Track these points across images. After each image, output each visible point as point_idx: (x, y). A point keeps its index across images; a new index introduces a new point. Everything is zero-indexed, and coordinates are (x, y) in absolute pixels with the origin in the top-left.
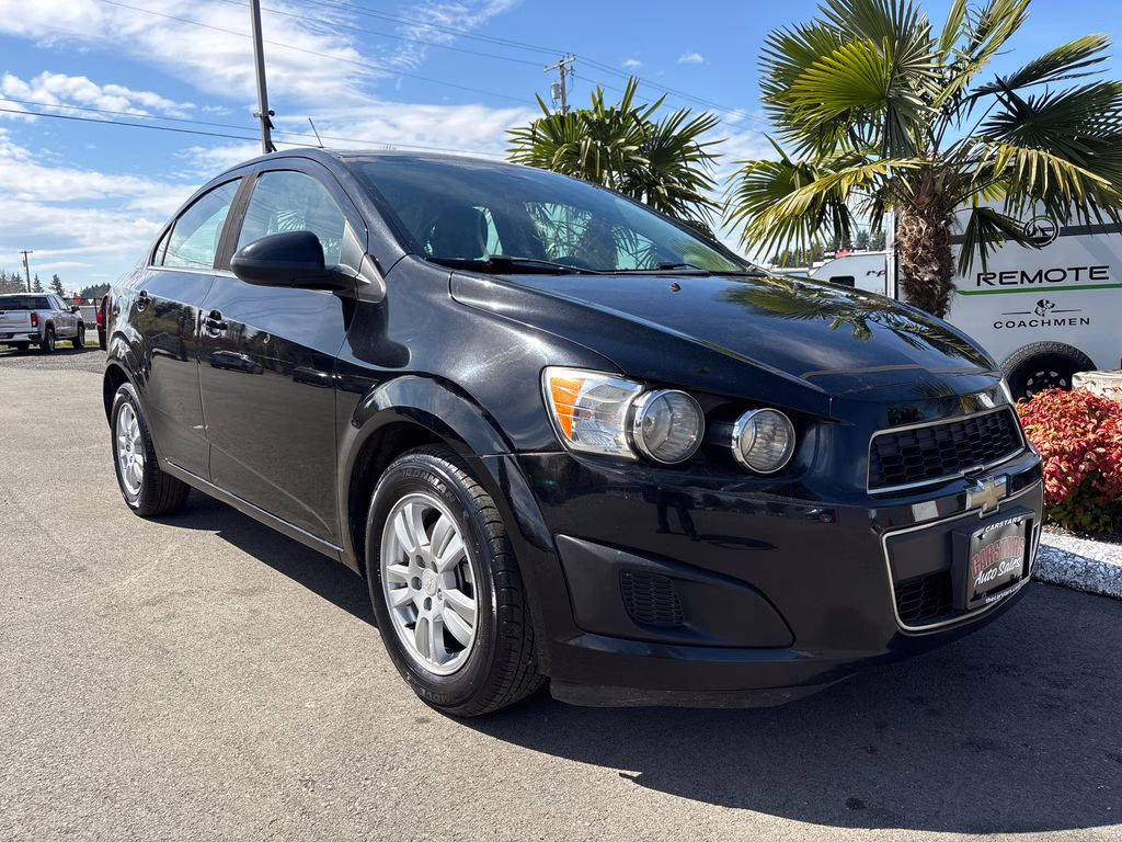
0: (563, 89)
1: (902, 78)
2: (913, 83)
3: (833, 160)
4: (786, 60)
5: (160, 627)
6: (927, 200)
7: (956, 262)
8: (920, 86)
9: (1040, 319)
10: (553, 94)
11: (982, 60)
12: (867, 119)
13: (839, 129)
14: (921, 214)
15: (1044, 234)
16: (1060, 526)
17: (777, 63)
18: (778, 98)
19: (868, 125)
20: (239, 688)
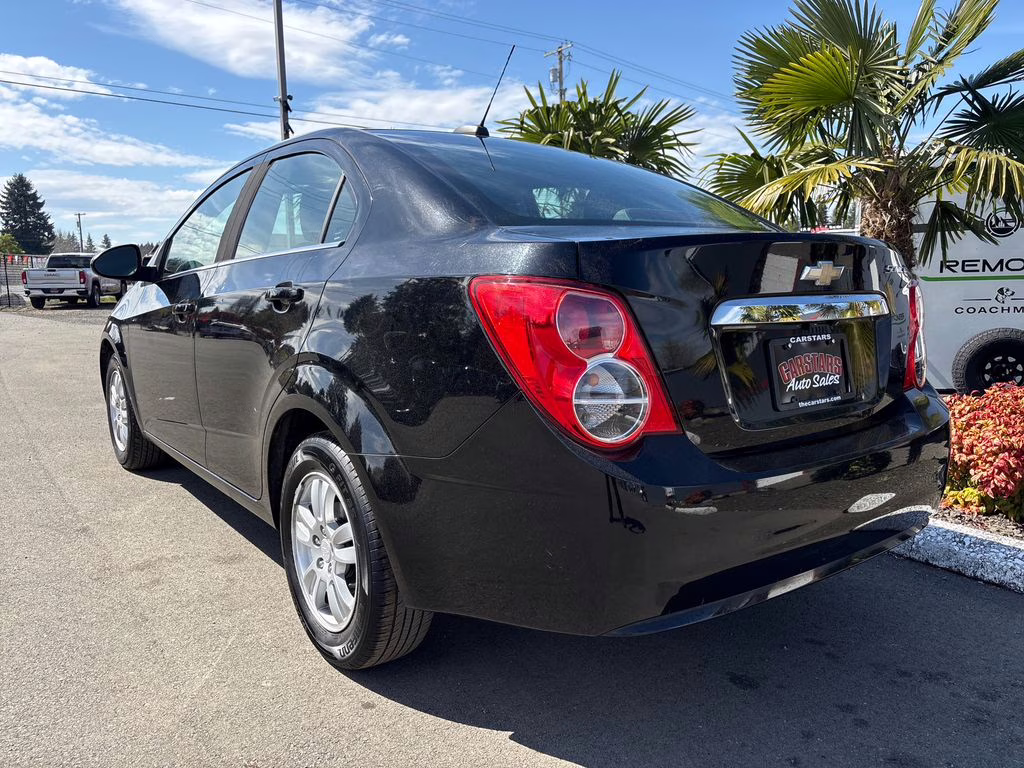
0: (561, 72)
1: (870, 78)
2: (879, 83)
3: (802, 153)
4: (760, 59)
5: (144, 594)
6: (892, 194)
7: (917, 254)
8: (886, 86)
9: (999, 305)
10: (551, 78)
11: (946, 63)
12: (835, 114)
13: (809, 125)
14: (885, 206)
15: (1006, 225)
16: (1007, 518)
17: (750, 62)
18: (752, 94)
19: (837, 121)
20: (205, 662)
